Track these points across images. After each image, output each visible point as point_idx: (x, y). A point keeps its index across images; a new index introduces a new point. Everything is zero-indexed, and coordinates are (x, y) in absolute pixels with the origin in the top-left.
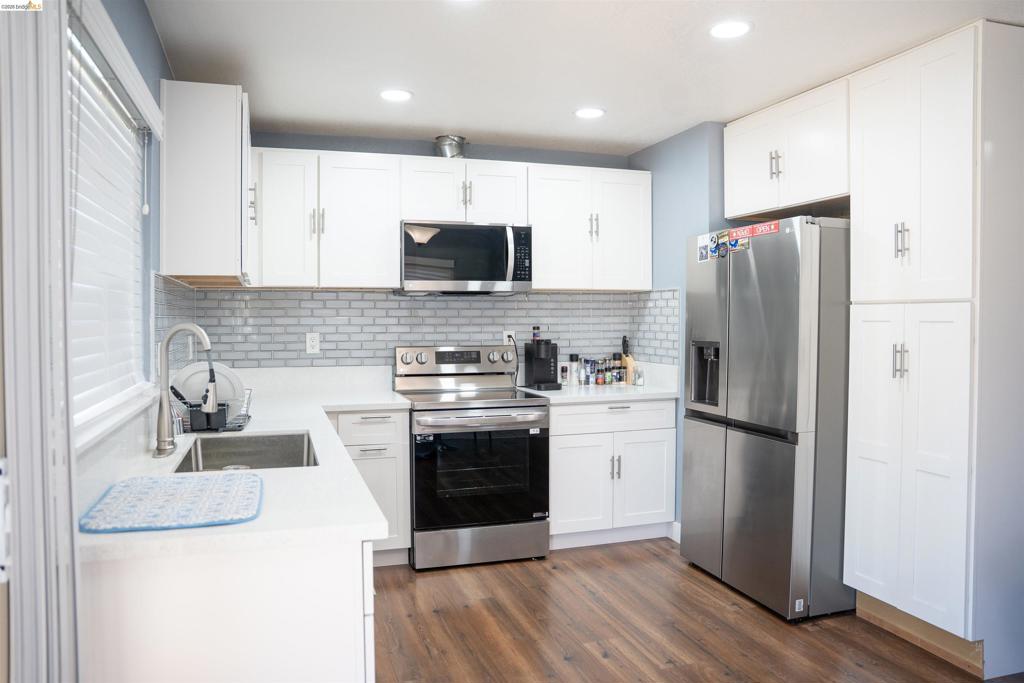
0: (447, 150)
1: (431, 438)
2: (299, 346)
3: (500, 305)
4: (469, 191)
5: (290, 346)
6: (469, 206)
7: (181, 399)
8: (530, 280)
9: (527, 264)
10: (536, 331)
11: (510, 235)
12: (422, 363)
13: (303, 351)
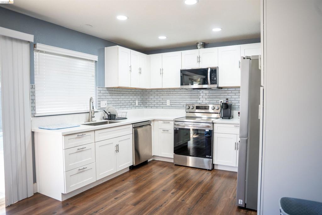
1: (178, 129)
3: (218, 92)
4: (200, 58)
5: (164, 103)
6: (200, 62)
7: (106, 113)
8: (216, 84)
9: (215, 79)
10: (227, 100)
11: (209, 71)
12: (192, 109)
13: (166, 105)
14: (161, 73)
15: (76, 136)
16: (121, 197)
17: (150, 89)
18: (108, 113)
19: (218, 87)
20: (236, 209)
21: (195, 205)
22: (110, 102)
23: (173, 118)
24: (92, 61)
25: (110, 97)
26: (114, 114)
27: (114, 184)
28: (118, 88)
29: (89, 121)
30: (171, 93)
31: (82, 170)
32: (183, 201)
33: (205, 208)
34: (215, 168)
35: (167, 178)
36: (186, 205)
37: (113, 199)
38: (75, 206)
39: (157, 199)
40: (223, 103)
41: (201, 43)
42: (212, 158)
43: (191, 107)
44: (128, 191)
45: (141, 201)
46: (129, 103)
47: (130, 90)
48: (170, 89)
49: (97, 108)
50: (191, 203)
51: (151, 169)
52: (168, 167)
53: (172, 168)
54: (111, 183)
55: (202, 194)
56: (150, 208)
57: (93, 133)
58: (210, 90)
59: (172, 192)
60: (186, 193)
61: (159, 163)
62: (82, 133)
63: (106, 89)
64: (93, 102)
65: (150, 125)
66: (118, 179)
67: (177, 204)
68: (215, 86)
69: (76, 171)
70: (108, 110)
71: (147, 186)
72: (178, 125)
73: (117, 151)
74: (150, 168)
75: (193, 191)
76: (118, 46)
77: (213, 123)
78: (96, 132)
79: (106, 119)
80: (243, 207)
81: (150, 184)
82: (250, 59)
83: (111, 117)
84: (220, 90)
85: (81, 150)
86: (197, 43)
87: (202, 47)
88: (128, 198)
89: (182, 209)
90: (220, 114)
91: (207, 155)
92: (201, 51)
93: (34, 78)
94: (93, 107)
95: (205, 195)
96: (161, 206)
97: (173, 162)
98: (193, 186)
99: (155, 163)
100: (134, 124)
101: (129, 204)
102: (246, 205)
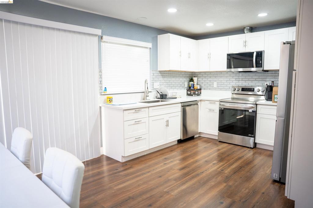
0: (246, 32)
1: (223, 109)
2: (213, 85)
3: (265, 75)
4: (246, 43)
5: (211, 85)
6: (246, 47)
7: (158, 93)
8: (261, 67)
9: (261, 63)
10: (272, 83)
11: (255, 55)
12: (238, 91)
13: (213, 86)
14: (209, 57)
15: (134, 111)
16: (168, 163)
17: (198, 72)
18: (160, 93)
19: (263, 70)
20: (271, 182)
21: (233, 174)
22: (162, 84)
23: (219, 99)
24: (147, 48)
25: (162, 79)
26: (165, 94)
27: (164, 153)
28: (169, 71)
29: (144, 100)
30: (219, 75)
31: (138, 139)
32: (222, 170)
33: (241, 177)
34: (258, 146)
35: (211, 151)
36: (225, 174)
37: (162, 164)
38: (133, 166)
39: (199, 167)
40: (267, 86)
41: (248, 28)
42: (254, 137)
43: (237, 90)
44: (176, 159)
45: (186, 167)
46: (179, 84)
47: (180, 73)
48: (217, 72)
49: (151, 89)
50: (229, 173)
51: (197, 144)
52: (212, 143)
53: (216, 144)
54: (161, 152)
55: (240, 166)
56: (192, 173)
57: (147, 109)
58: (256, 73)
59: (213, 163)
60: (225, 165)
61: (204, 139)
62: (139, 109)
63: (158, 72)
64: (147, 84)
65: (197, 104)
66: (167, 149)
67: (217, 173)
68: (261, 69)
69: (134, 139)
70: (160, 90)
71: (192, 156)
72: (223, 105)
73: (167, 125)
74: (196, 142)
75: (233, 164)
76: (169, 34)
77: (257, 105)
78: (150, 108)
79: (158, 98)
80: (278, 181)
81: (194, 155)
82: (291, 44)
83: (163, 97)
84: (266, 73)
85: (137, 123)
86: (244, 28)
87: (249, 32)
88: (175, 165)
89: (220, 176)
90: (265, 97)
91: (250, 134)
92: (248, 36)
93: (101, 64)
94: (148, 87)
95: (243, 168)
96: (203, 172)
97: (217, 139)
98: (233, 159)
99: (201, 139)
100: (182, 103)
101: (175, 169)
102: (281, 180)
